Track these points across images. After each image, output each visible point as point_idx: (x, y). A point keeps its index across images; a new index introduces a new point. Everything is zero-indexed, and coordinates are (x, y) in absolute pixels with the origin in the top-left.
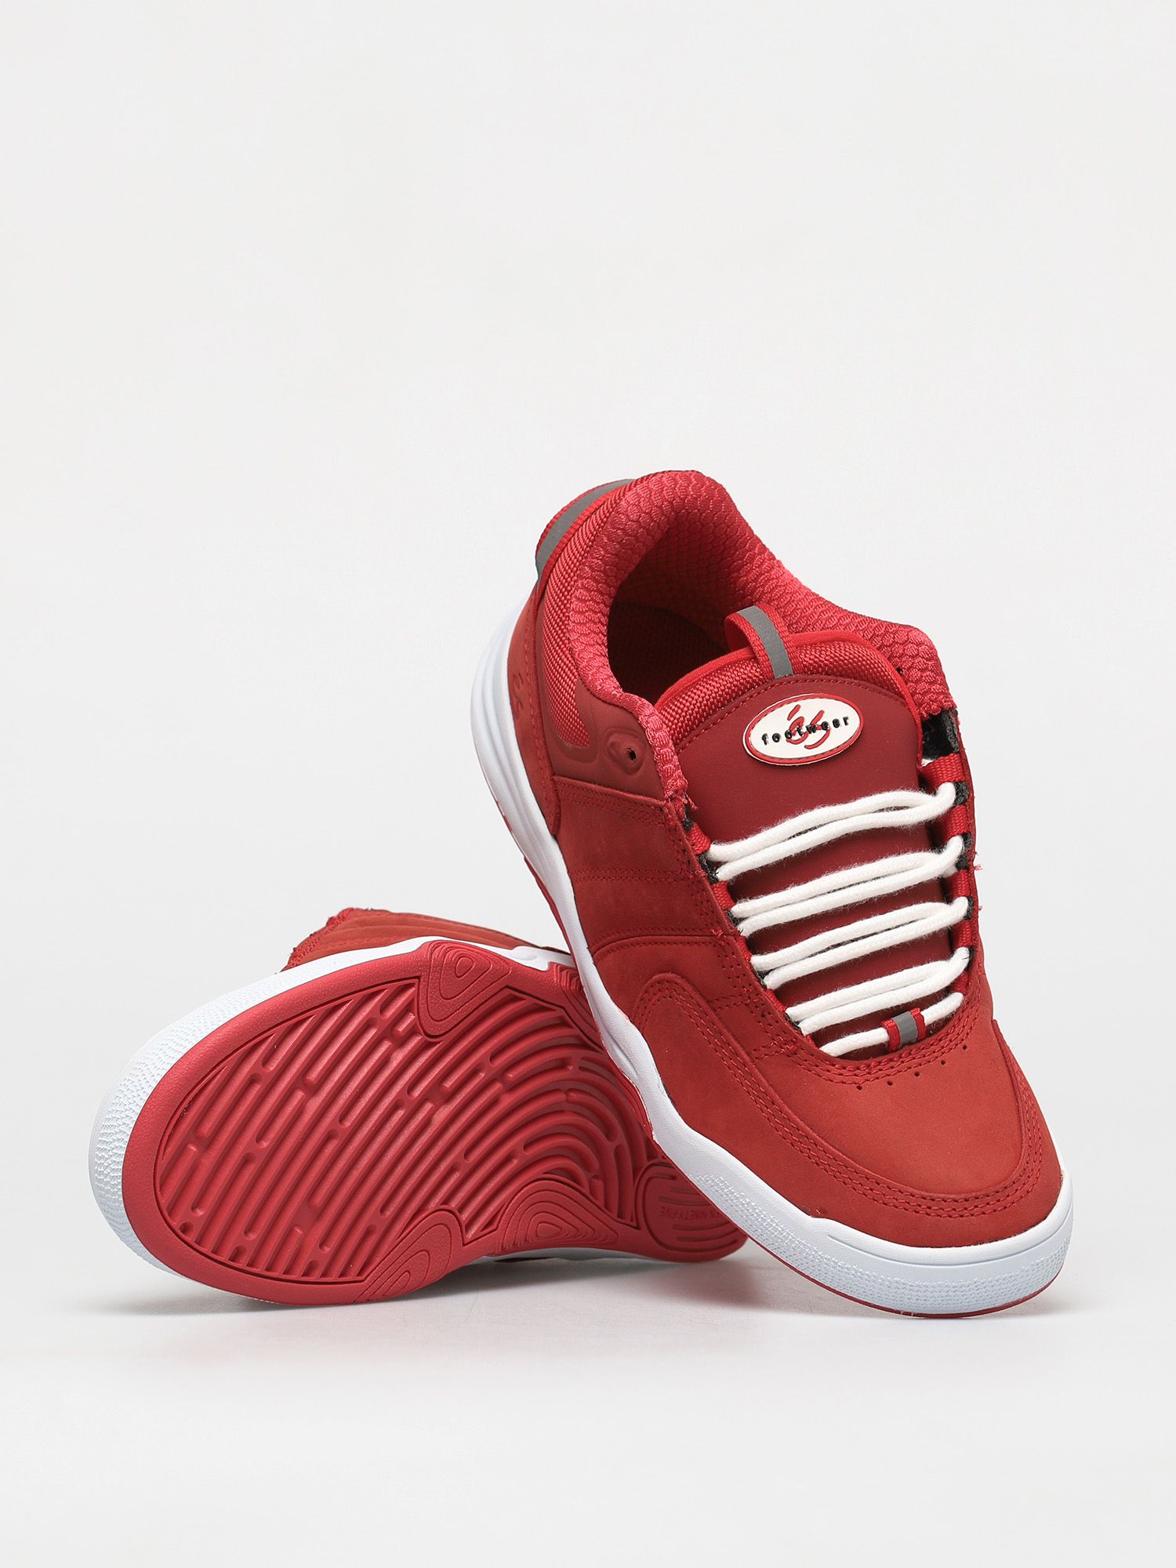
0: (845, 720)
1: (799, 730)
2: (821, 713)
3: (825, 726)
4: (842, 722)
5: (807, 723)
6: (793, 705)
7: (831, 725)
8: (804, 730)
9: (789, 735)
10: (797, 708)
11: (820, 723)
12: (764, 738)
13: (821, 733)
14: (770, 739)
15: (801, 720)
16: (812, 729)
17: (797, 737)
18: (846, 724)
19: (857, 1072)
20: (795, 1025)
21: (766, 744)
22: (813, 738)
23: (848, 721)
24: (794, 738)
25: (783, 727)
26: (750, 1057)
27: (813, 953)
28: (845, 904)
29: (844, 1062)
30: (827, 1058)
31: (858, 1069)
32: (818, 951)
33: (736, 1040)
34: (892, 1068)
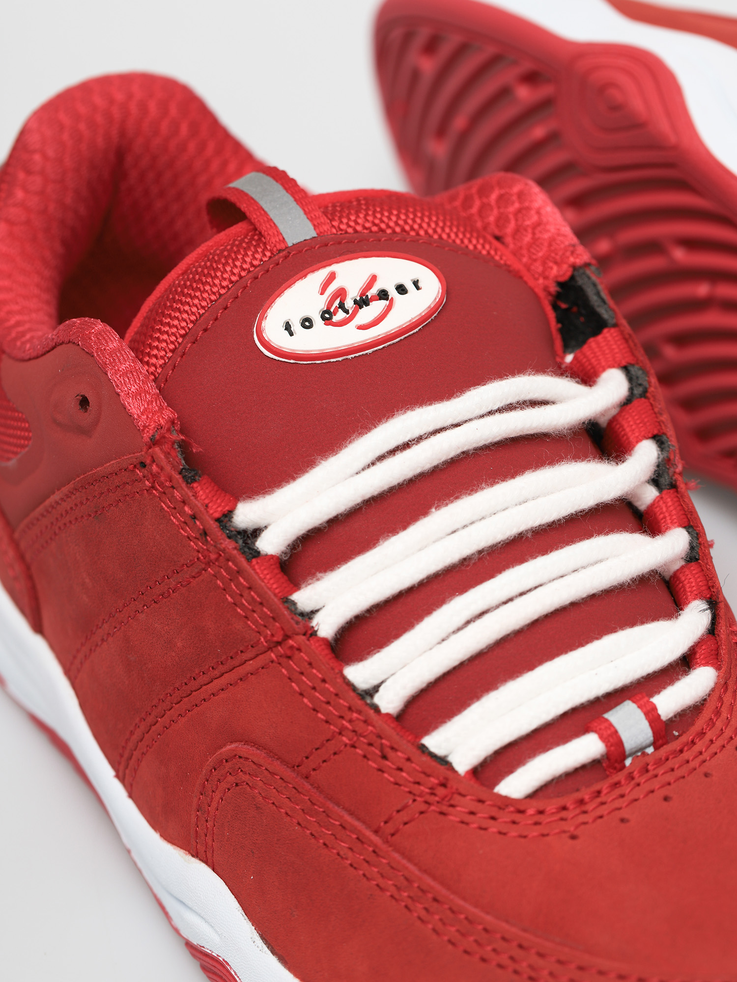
0: (416, 284)
1: (342, 306)
2: (374, 279)
3: (383, 295)
4: (410, 287)
5: (353, 293)
6: (322, 274)
7: (393, 293)
8: (349, 304)
9: (327, 316)
10: (332, 277)
11: (373, 291)
12: (288, 327)
13: (377, 307)
14: (296, 327)
15: (341, 293)
16: (362, 302)
17: (340, 315)
18: (418, 288)
19: (564, 814)
20: (443, 761)
21: (291, 334)
22: (367, 314)
23: (420, 285)
24: (335, 319)
25: (315, 306)
26: (381, 837)
27: (443, 635)
28: (480, 547)
29: (536, 805)
30: (506, 802)
31: (564, 808)
32: (451, 630)
33: (351, 813)
34: (622, 796)
